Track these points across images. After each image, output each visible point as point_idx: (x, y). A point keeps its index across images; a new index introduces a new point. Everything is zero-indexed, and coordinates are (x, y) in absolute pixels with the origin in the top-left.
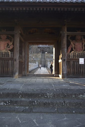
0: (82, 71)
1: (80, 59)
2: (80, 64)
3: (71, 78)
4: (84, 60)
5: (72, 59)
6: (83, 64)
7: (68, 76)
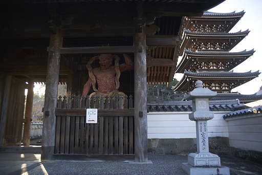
0: (94, 141)
1: (88, 110)
2: (87, 122)
3: (64, 159)
4: (98, 112)
5: (69, 112)
6: (96, 122)
7: (58, 154)
